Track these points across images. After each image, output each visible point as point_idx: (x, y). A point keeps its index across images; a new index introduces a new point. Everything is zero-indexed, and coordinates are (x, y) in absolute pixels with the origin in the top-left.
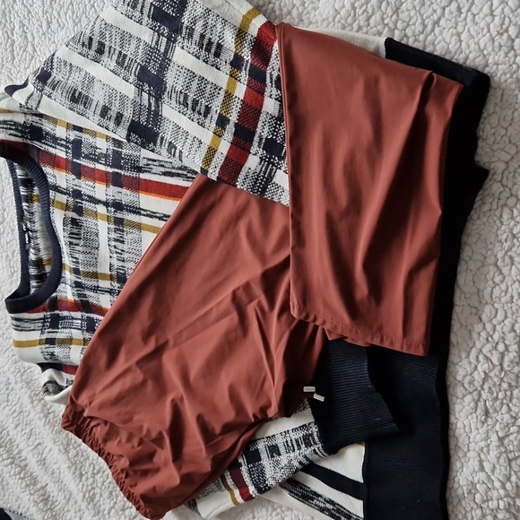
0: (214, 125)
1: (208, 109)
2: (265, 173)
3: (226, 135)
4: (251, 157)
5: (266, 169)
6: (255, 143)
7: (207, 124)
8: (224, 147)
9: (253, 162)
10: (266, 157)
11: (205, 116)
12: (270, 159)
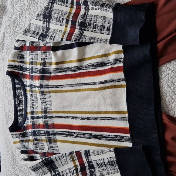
0: (65, 24)
1: (63, 19)
2: (80, 33)
3: (69, 25)
4: (76, 30)
5: (81, 32)
6: (77, 25)
7: (63, 24)
8: (68, 29)
9: (77, 31)
10: (80, 28)
11: (62, 22)
12: (82, 28)
